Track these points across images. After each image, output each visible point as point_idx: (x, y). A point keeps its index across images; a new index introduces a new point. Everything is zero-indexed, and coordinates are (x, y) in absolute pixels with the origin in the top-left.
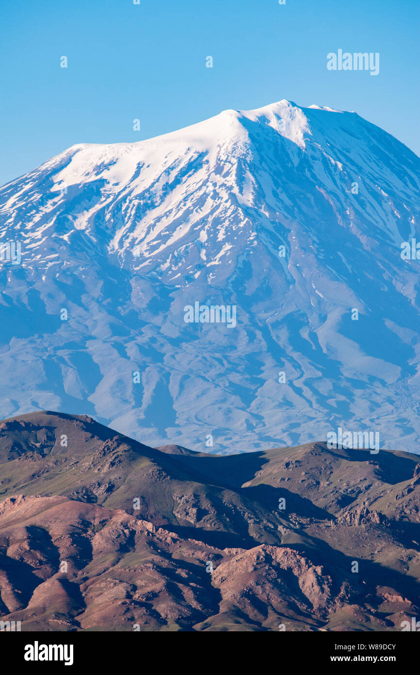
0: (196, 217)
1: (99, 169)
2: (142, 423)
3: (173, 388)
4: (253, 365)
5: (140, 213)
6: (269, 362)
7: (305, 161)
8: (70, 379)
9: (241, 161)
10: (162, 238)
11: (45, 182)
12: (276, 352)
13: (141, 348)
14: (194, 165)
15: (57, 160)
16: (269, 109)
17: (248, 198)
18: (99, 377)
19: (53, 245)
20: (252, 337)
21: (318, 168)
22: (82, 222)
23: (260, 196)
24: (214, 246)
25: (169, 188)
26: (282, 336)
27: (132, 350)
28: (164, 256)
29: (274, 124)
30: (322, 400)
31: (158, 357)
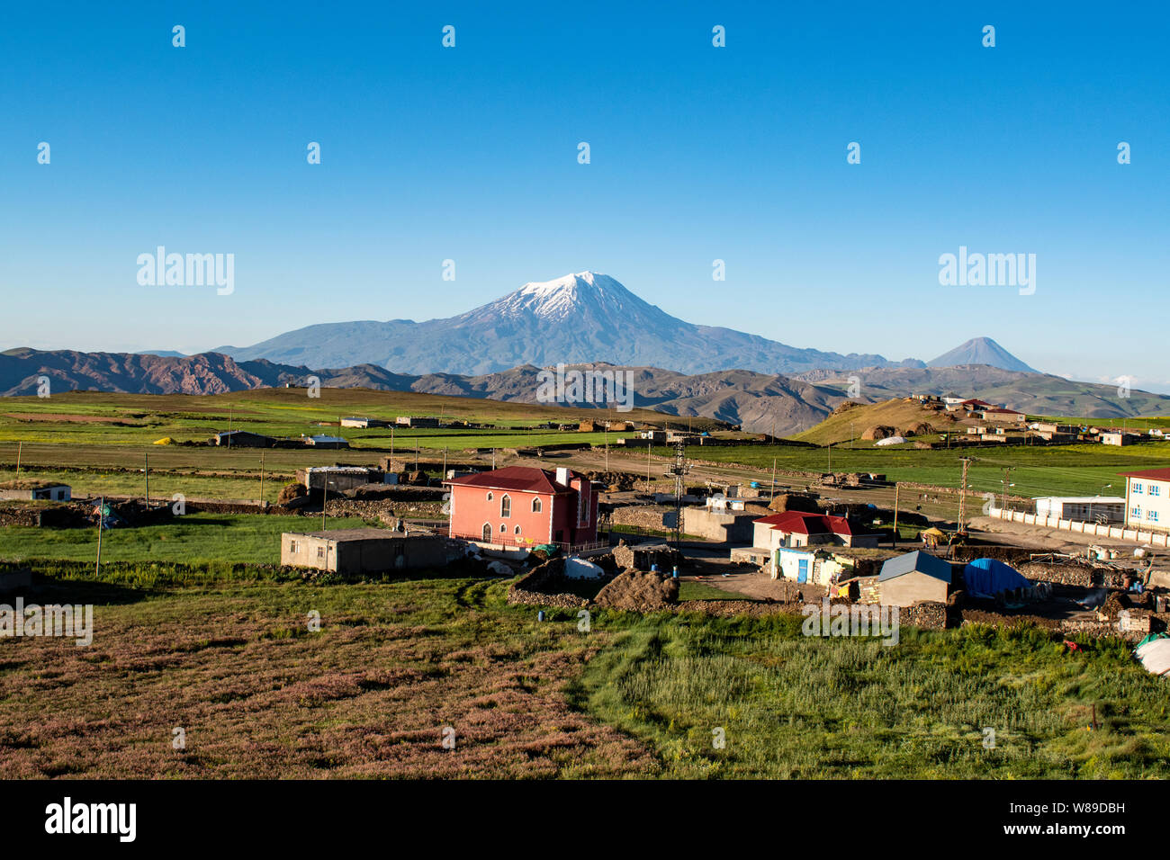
0: (559, 304)
1: (535, 289)
2: (535, 362)
3: (545, 352)
4: (569, 346)
5: (544, 302)
6: (574, 344)
7: (592, 289)
8: (517, 349)
9: (574, 288)
10: (549, 309)
11: (519, 294)
12: (576, 342)
13: (538, 341)
14: (560, 289)
15: (523, 287)
16: (583, 274)
17: (575, 299)
18: (525, 348)
19: (519, 311)
20: (570, 338)
21: (596, 291)
22: (528, 305)
23: (578, 298)
24: (564, 312)
25: (553, 295)
26: (579, 338)
27: (535, 341)
28: (549, 315)
29: (584, 278)
30: (587, 356)
31: (542, 343)
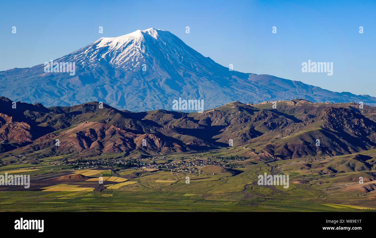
0: (131, 55)
1: (108, 43)
2: (118, 105)
3: (125, 96)
4: (145, 91)
5: (118, 54)
6: (148, 90)
7: (157, 42)
8: (100, 94)
9: (142, 42)
10: (123, 60)
11: (94, 46)
12: (150, 88)
13: (117, 87)
14: (130, 43)
15: (97, 41)
16: (148, 30)
17: (143, 51)
18: (107, 94)
19: (96, 62)
20: (144, 84)
21: (160, 44)
22: (103, 56)
23: (146, 51)
24: (135, 63)
25: (124, 48)
26: (151, 84)
27: (115, 87)
28: (123, 65)
29: (149, 33)
30: (161, 99)
31: (122, 89)
